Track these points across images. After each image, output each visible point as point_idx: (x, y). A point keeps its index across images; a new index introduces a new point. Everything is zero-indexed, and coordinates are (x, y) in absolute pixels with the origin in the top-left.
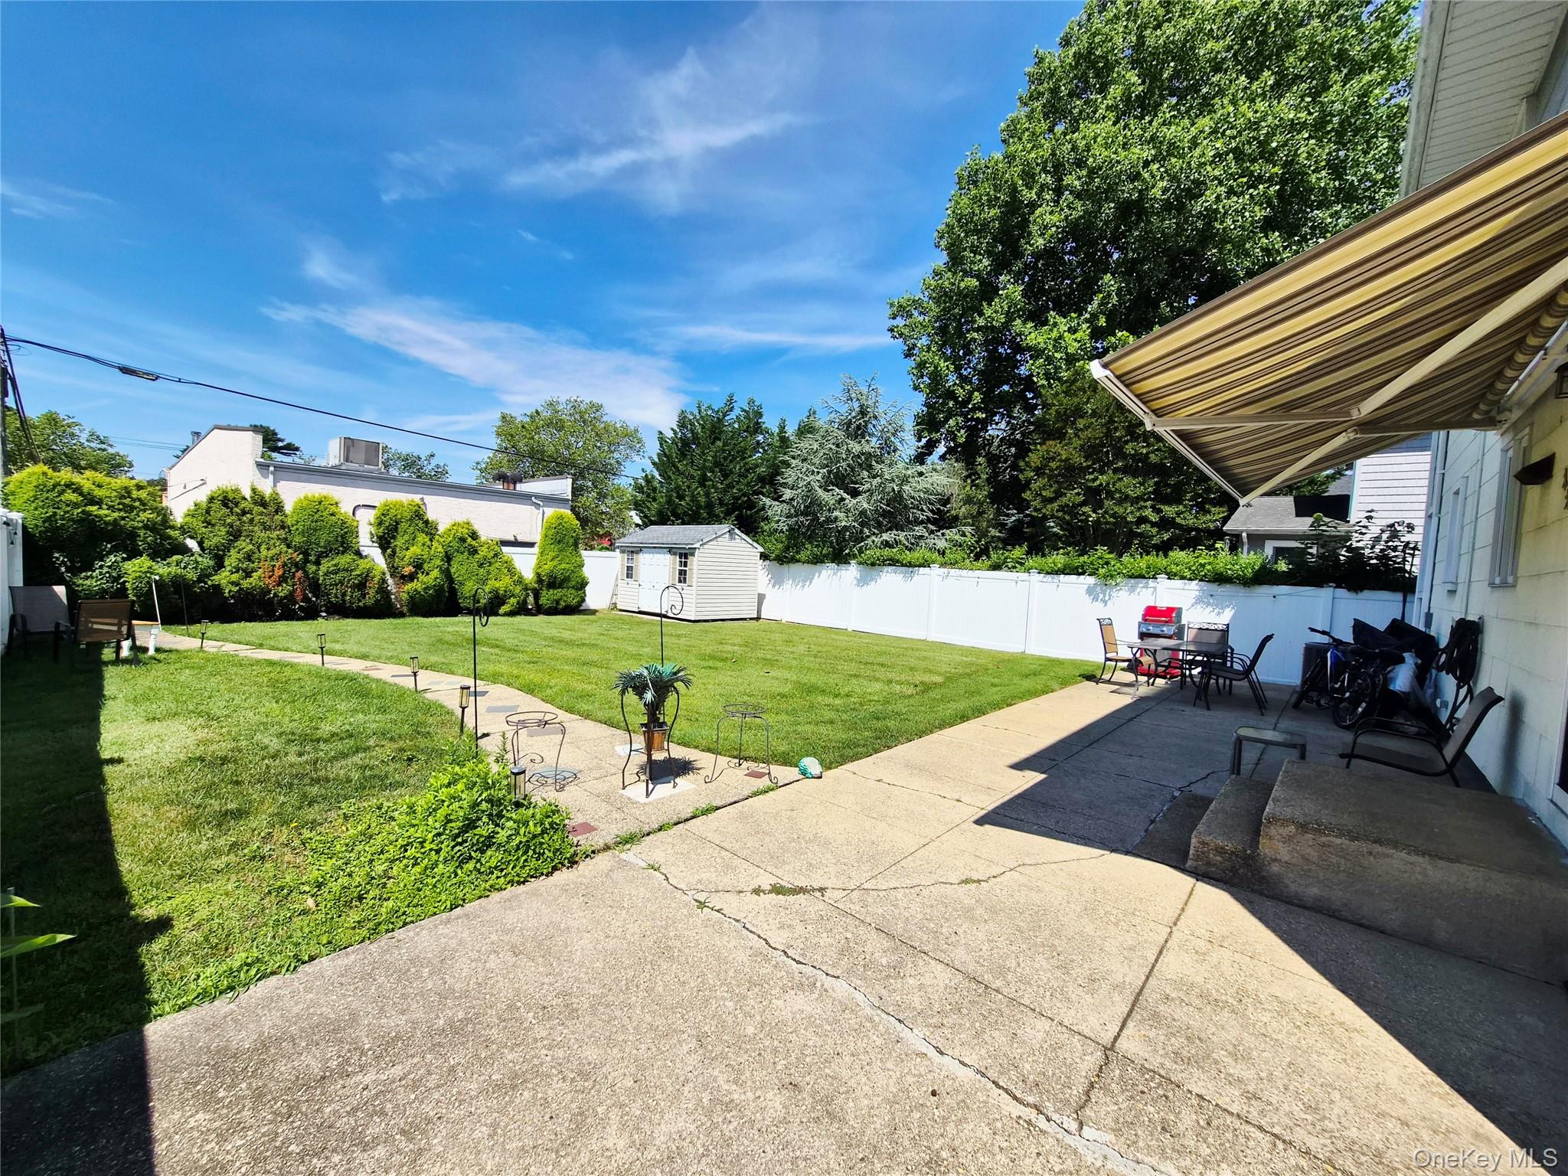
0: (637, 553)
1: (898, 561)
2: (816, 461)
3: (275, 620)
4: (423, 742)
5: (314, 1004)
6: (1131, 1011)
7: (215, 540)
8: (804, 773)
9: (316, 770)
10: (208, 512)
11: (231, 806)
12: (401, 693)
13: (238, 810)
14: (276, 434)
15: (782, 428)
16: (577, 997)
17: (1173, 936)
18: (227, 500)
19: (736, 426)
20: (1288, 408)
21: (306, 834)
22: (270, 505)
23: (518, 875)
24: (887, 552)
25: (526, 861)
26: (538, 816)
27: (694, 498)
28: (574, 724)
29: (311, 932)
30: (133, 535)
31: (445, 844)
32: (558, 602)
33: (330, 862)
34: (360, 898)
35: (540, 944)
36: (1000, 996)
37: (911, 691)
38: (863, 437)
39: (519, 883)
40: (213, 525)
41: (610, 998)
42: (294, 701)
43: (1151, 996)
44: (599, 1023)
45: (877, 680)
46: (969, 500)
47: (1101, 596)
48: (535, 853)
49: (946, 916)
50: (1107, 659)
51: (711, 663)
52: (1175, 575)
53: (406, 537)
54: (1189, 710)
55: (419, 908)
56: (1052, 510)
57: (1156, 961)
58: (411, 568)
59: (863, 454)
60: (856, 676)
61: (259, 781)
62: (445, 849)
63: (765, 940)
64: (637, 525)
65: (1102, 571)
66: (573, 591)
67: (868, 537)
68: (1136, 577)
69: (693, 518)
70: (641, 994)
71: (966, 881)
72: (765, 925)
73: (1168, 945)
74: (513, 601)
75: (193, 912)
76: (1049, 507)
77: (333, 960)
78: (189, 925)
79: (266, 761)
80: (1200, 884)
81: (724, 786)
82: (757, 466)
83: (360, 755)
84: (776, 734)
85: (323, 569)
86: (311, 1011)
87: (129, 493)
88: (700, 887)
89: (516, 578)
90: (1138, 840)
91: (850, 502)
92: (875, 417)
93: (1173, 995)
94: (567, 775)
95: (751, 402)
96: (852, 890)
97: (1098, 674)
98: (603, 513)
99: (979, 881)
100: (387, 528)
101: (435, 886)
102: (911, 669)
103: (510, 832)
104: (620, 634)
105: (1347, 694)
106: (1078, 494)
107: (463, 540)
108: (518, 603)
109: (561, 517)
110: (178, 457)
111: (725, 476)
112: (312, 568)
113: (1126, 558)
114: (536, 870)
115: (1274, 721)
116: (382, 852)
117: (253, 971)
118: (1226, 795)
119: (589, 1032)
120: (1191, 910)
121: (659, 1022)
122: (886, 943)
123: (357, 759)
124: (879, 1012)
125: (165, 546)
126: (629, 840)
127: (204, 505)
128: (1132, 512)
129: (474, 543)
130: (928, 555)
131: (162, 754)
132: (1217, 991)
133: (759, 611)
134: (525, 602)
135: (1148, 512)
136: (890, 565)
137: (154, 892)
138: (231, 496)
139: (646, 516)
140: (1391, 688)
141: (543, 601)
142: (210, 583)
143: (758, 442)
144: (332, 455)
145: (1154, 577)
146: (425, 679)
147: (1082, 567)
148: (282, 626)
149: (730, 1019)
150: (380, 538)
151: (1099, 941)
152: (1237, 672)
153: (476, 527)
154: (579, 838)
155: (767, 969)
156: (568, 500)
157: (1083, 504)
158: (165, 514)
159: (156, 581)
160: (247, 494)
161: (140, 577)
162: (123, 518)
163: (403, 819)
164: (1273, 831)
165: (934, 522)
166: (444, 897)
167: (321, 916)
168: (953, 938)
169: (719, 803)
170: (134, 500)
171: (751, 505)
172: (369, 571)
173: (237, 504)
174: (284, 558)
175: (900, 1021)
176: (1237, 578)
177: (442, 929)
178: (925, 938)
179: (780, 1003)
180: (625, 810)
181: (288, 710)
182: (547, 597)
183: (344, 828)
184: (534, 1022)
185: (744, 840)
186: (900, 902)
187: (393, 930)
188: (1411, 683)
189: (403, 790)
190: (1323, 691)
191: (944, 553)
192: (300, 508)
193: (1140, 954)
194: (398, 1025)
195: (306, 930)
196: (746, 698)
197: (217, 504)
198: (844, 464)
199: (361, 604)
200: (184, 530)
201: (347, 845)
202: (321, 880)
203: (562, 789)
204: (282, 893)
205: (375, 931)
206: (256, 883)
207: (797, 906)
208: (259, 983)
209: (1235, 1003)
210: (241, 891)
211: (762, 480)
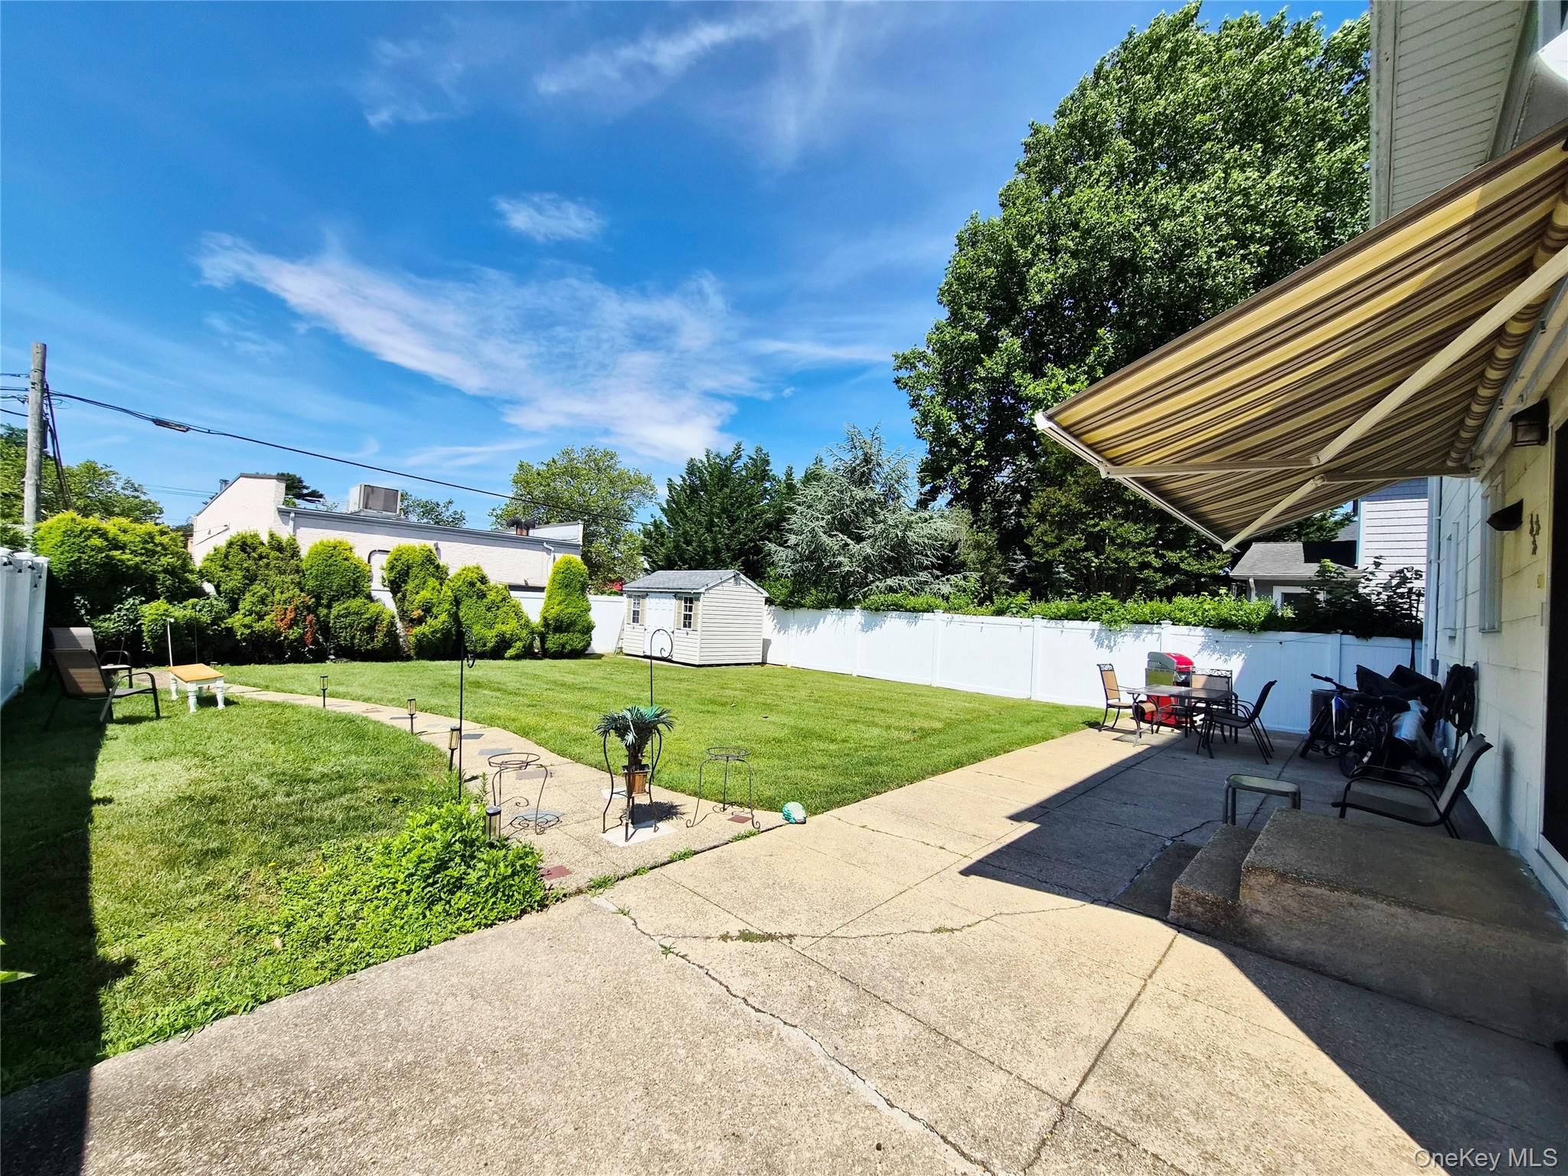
0: (644, 597)
1: (902, 607)
2: (821, 507)
3: (284, 663)
4: (411, 784)
5: (266, 1045)
6: (1093, 1065)
7: (231, 584)
8: (787, 818)
9: (301, 811)
10: (226, 557)
11: (214, 845)
12: (396, 736)
13: (219, 850)
14: (301, 482)
15: (789, 475)
16: (528, 1041)
17: (1147, 989)
18: (245, 545)
19: (744, 473)
20: (1245, 456)
21: (283, 873)
22: (286, 550)
23: (486, 918)
24: (891, 597)
25: (494, 903)
26: (510, 858)
27: (701, 544)
28: (565, 767)
29: (273, 972)
30: (153, 579)
31: (417, 884)
32: (563, 646)
33: (302, 902)
34: (328, 939)
35: (500, 987)
36: (960, 1048)
37: (908, 736)
38: (867, 484)
39: (486, 926)
40: (231, 570)
41: (562, 1043)
42: (290, 742)
43: (1116, 1050)
44: (547, 1068)
45: (876, 725)
46: (977, 546)
47: (1106, 642)
48: (504, 895)
49: (915, 965)
50: (1109, 706)
51: (709, 708)
52: (1180, 621)
53: (417, 582)
54: (1191, 758)
55: (384, 950)
56: (1054, 555)
57: (1126, 1014)
58: (420, 611)
59: (867, 500)
60: (855, 721)
61: (244, 821)
62: (415, 890)
63: (727, 987)
64: (646, 570)
65: (1105, 617)
66: (579, 635)
67: (873, 582)
68: (1140, 623)
69: (699, 563)
70: (594, 1040)
71: (939, 930)
72: (728, 972)
73: (1140, 998)
74: (519, 644)
75: (161, 950)
76: (1051, 552)
77: (291, 1000)
78: (156, 964)
79: (254, 801)
80: (1181, 936)
81: (705, 830)
82: (764, 512)
83: (348, 796)
84: (765, 779)
85: (334, 612)
86: (262, 1051)
87: (152, 538)
88: (668, 932)
89: (523, 622)
90: (1121, 890)
91: (854, 547)
92: (879, 465)
93: (1140, 1050)
94: (549, 818)
95: (759, 450)
96: (822, 938)
97: (1101, 720)
98: (614, 558)
99: (952, 930)
100: (399, 572)
101: (402, 927)
102: (912, 715)
103: (480, 874)
104: (623, 678)
105: (1352, 743)
106: (1080, 539)
107: (472, 584)
108: (524, 647)
109: (569, 562)
110: (206, 503)
111: (733, 522)
112: (323, 611)
113: (1129, 604)
114: (504, 912)
115: (1278, 770)
116: (355, 893)
117: (210, 1011)
118: (1214, 845)
119: (536, 1077)
120: (1168, 963)
121: (609, 1068)
122: (849, 993)
123: (343, 800)
124: (833, 1062)
125: (183, 589)
126: (602, 884)
127: (223, 551)
128: (1134, 558)
129: (483, 587)
130: (932, 600)
131: (153, 793)
132: (1186, 1046)
133: (764, 656)
134: (531, 645)
135: (1151, 558)
136: (894, 610)
137: (126, 930)
138: (249, 541)
139: (654, 562)
140: (1397, 736)
141: (549, 645)
142: (223, 626)
143: (765, 490)
144: (352, 502)
145: (1158, 623)
146: (423, 721)
147: (1086, 612)
148: (291, 669)
149: (680, 1067)
150: (392, 582)
151: (1069, 993)
152: (1240, 720)
153: (486, 572)
154: (552, 881)
155: (724, 1017)
156: (579, 546)
157: (1086, 549)
158: (186, 560)
159: (171, 623)
160: (265, 539)
161: (156, 619)
162: (145, 563)
163: (378, 859)
164: (1252, 881)
165: (939, 568)
166: (409, 938)
167: (284, 957)
168: (918, 989)
169: (698, 848)
170: (156, 545)
171: (758, 550)
172: (378, 615)
173: (254, 549)
174: (297, 602)
175: (853, 1072)
176: (1241, 624)
177: (403, 972)
178: (890, 987)
179: (733, 1052)
180: (603, 854)
181: (283, 750)
182: (553, 641)
183: (321, 869)
184: (482, 1066)
185: (719, 886)
186: (868, 951)
187: (355, 971)
188: (1417, 731)
189: (385, 832)
190: (1329, 739)
191: (947, 599)
192: (315, 553)
193: (1109, 1007)
194: (346, 1068)
195: (269, 970)
196: (740, 743)
197: (236, 549)
198: (848, 510)
199: (369, 647)
200: (202, 574)
201: (321, 885)
202: (290, 920)
203: (542, 832)
204: (251, 933)
205: (337, 971)
206: (227, 922)
207: (763, 953)
208: (215, 1023)
209: (1203, 1059)
210: (211, 930)
211: (769, 526)
